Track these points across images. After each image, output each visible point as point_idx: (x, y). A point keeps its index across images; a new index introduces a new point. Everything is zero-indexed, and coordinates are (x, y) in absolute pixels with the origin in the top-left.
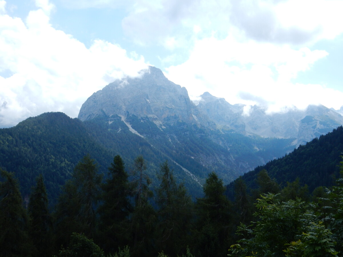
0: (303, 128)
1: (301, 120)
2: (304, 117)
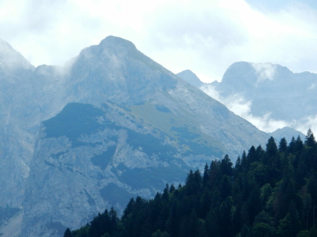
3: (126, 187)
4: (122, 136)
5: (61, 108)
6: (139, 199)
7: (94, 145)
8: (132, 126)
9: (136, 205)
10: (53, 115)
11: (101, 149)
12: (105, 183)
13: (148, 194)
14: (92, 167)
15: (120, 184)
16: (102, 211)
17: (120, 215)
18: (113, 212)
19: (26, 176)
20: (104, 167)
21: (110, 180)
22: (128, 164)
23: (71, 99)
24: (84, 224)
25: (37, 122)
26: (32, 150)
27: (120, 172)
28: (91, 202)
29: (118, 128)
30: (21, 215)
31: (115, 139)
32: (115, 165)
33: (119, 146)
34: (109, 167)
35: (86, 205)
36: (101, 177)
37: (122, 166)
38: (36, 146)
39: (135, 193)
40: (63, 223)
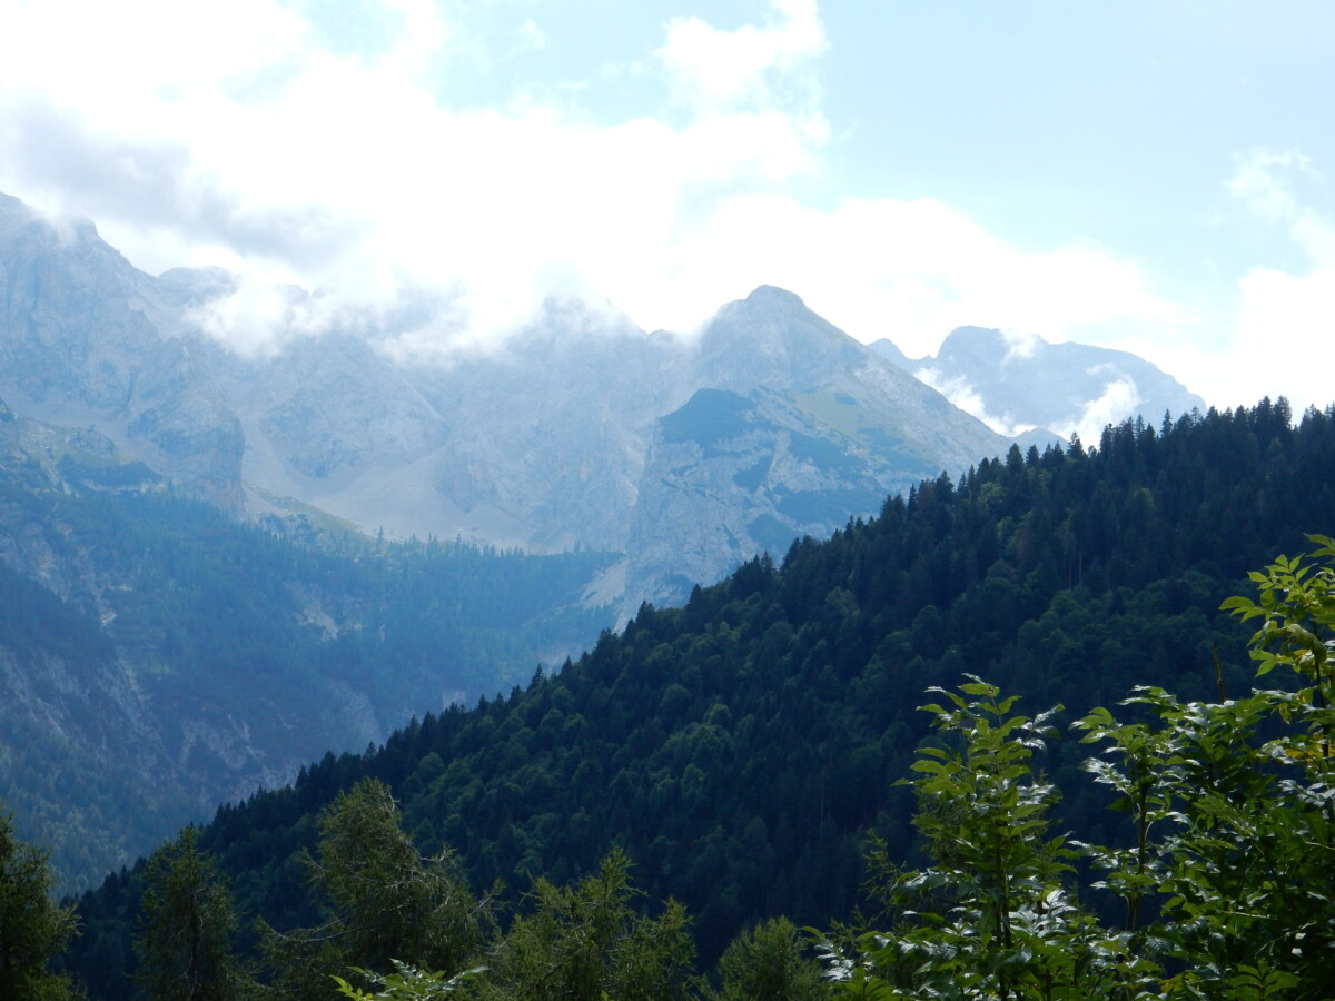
0: (672, 478)
1: (665, 421)
2: (681, 397)
3: (788, 520)
4: (783, 441)
5: (688, 396)
6: (807, 539)
7: (737, 455)
8: (798, 426)
9: (802, 550)
10: (675, 408)
11: (750, 461)
12: (754, 513)
13: (822, 532)
14: (734, 489)
15: (777, 516)
16: (750, 558)
17: (778, 564)
18: (767, 559)
19: (633, 502)
20: (753, 489)
21: (763, 510)
22: (791, 486)
23: (702, 384)
24: (722, 578)
25: (650, 418)
26: (643, 463)
27: (778, 498)
28: (733, 543)
29: (776, 429)
30: (626, 563)
31: (771, 445)
32: (771, 487)
33: (777, 456)
34: (762, 489)
35: (726, 548)
36: (748, 504)
37: (781, 488)
38: (649, 456)
39: (801, 530)
40: (689, 576)
